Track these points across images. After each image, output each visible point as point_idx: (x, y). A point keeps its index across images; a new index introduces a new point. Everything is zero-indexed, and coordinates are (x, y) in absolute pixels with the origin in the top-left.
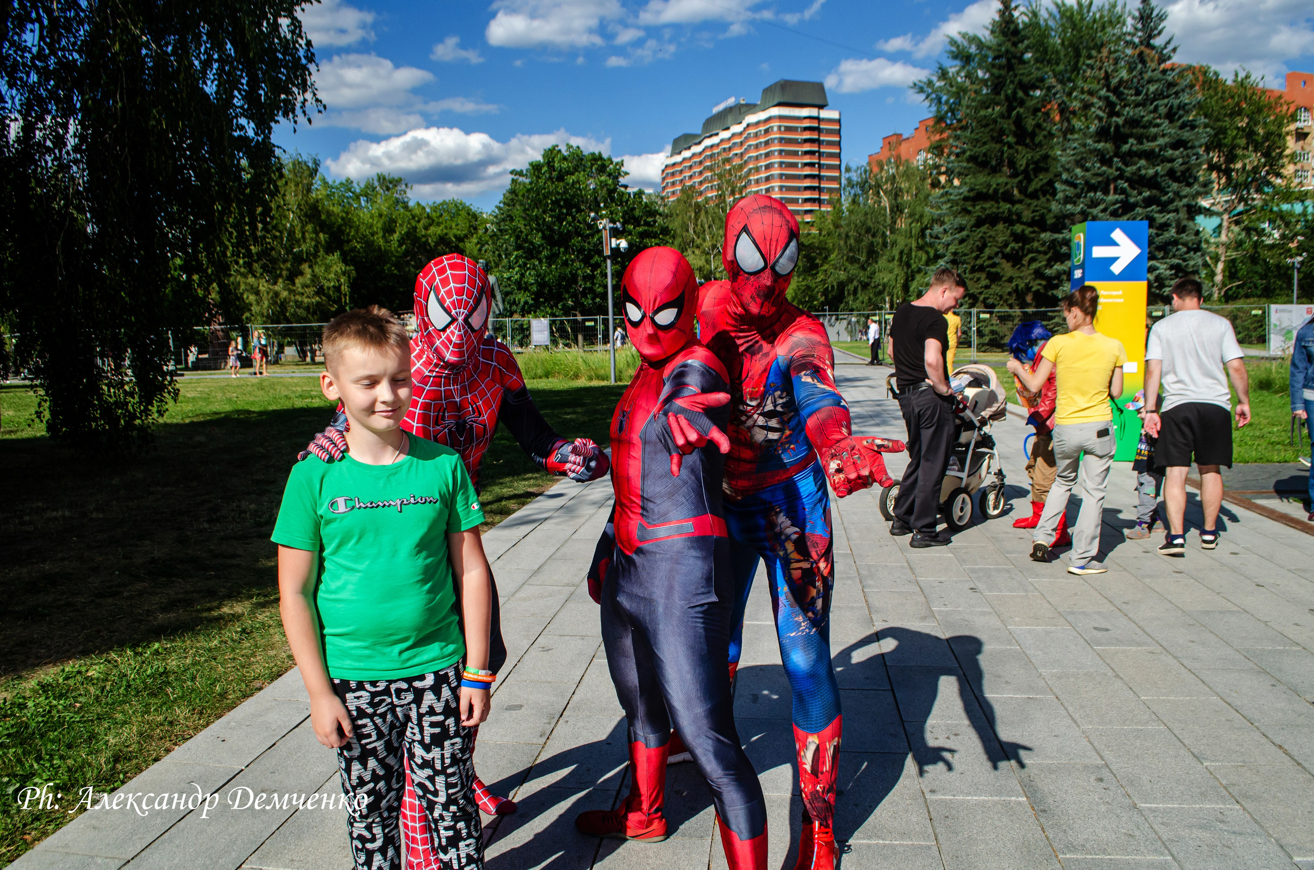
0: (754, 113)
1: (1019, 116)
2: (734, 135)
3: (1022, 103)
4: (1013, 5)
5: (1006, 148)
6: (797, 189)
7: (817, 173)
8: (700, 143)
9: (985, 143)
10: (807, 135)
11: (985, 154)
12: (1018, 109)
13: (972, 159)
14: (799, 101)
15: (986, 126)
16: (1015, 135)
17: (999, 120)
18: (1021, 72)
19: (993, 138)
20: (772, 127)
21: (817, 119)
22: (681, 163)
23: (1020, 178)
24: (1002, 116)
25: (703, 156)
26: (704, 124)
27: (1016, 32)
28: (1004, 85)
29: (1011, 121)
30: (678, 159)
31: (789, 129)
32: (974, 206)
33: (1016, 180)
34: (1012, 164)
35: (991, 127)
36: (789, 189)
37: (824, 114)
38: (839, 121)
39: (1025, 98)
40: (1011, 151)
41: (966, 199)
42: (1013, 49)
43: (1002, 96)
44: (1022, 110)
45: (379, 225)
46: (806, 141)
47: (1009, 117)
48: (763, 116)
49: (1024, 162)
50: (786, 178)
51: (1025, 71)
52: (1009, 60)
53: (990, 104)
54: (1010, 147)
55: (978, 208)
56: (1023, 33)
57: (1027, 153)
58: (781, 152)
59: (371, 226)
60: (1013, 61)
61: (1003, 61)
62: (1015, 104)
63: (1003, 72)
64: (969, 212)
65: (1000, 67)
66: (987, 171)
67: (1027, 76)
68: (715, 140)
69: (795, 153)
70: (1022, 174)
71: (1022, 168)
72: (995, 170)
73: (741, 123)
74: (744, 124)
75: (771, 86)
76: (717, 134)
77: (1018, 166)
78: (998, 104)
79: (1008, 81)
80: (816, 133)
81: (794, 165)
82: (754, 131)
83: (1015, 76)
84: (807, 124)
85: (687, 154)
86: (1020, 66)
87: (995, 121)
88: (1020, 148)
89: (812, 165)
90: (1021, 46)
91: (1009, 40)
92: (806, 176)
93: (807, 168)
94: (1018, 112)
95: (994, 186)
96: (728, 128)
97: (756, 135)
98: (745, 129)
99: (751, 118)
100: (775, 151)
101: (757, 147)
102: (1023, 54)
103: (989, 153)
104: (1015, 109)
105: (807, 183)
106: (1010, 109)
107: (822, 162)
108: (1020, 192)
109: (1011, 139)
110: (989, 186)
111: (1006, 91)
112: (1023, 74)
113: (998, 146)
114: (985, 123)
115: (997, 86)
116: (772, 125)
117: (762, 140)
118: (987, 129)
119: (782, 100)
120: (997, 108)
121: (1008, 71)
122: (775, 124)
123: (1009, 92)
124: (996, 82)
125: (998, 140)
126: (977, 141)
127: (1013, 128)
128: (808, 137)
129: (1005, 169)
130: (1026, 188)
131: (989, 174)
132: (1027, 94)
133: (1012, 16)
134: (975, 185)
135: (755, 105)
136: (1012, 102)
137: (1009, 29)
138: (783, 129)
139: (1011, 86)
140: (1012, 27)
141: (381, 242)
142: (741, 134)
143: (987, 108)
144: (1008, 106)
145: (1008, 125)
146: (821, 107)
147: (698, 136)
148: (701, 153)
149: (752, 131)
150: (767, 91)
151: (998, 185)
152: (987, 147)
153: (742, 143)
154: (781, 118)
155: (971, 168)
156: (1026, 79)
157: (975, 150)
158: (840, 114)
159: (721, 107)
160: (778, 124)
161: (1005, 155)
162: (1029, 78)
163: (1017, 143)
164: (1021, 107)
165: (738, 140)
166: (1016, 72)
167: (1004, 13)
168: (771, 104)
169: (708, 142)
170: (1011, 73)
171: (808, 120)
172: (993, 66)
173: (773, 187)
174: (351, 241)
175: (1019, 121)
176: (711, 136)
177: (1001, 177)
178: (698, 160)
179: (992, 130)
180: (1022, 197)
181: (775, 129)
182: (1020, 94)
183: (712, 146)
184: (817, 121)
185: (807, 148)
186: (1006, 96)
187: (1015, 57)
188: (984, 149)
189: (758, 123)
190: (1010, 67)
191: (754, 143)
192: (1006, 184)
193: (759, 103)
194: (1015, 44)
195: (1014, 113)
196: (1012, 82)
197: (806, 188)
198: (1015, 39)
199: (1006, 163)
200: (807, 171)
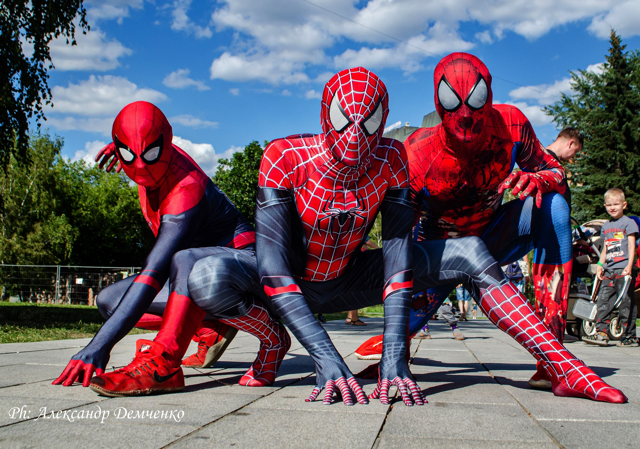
1: (628, 128)
3: (630, 119)
4: (621, 45)
5: (618, 153)
9: (601, 149)
11: (602, 158)
12: (627, 123)
13: (591, 162)
15: (602, 136)
16: (625, 143)
17: (612, 131)
18: (628, 95)
19: (608, 146)
23: (630, 176)
24: (614, 128)
27: (624, 65)
28: (616, 105)
29: (622, 133)
32: (594, 198)
33: (626, 178)
34: (623, 166)
35: (606, 137)
39: (632, 115)
40: (622, 155)
41: (587, 192)
42: (622, 78)
43: (615, 114)
44: (630, 124)
45: (104, 198)
47: (620, 129)
49: (633, 164)
51: (632, 95)
52: (619, 86)
53: (605, 119)
54: (621, 152)
55: (596, 199)
56: (630, 66)
57: (635, 157)
59: (97, 198)
60: (622, 87)
61: (615, 87)
62: (625, 120)
63: (615, 95)
64: (589, 203)
65: (612, 92)
66: (602, 171)
67: (633, 99)
70: (631, 173)
71: (631, 169)
72: (610, 171)
77: (628, 168)
78: (611, 119)
79: (619, 102)
83: (624, 99)
86: (628, 91)
87: (609, 133)
88: (629, 154)
90: (628, 76)
91: (619, 72)
94: (627, 126)
95: (610, 182)
102: (629, 82)
103: (605, 157)
104: (624, 124)
106: (621, 123)
108: (630, 188)
109: (622, 146)
110: (606, 182)
111: (617, 109)
112: (630, 97)
113: (612, 152)
114: (601, 134)
115: (611, 107)
118: (603, 139)
120: (610, 123)
121: (618, 96)
123: (620, 110)
124: (609, 103)
125: (613, 146)
126: (596, 147)
127: (624, 138)
129: (618, 170)
130: (635, 184)
131: (605, 174)
132: (634, 113)
133: (621, 53)
134: (595, 181)
136: (622, 117)
137: (618, 63)
139: (621, 106)
140: (621, 61)
141: (105, 212)
143: (603, 122)
144: (618, 121)
145: (620, 136)
151: (612, 181)
152: (603, 152)
155: (591, 168)
156: (632, 101)
157: (594, 154)
161: (618, 158)
162: (635, 100)
163: (627, 150)
164: (629, 122)
166: (625, 95)
167: (614, 51)
170: (621, 96)
172: (607, 90)
174: (78, 208)
175: (628, 132)
177: (614, 176)
179: (607, 139)
180: (632, 192)
182: (629, 112)
186: (618, 113)
187: (623, 84)
188: (601, 154)
190: (620, 91)
192: (619, 181)
194: (623, 75)
195: (624, 126)
196: (622, 102)
198: (623, 71)
199: (618, 166)
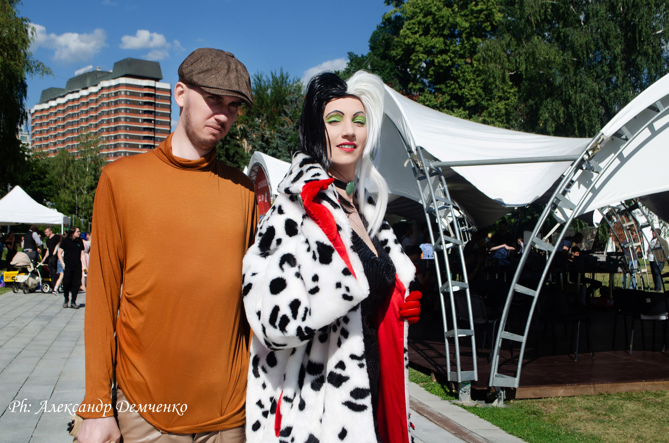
0: (107, 80)
2: (91, 94)
6: (138, 138)
7: (153, 127)
8: (64, 96)
10: (146, 100)
14: (141, 74)
20: (120, 92)
21: (154, 88)
22: (48, 109)
25: (66, 107)
26: (68, 82)
30: (46, 106)
31: (133, 94)
36: (132, 137)
37: (159, 85)
38: (170, 91)
46: (145, 103)
48: (113, 82)
50: (130, 130)
58: (126, 110)
68: (76, 96)
69: (137, 112)
73: (96, 85)
74: (99, 87)
75: (120, 61)
76: (78, 92)
80: (153, 98)
81: (136, 120)
82: (107, 93)
84: (146, 91)
85: (53, 103)
89: (149, 121)
92: (145, 129)
93: (145, 123)
96: (86, 88)
97: (108, 96)
98: (100, 91)
99: (105, 84)
100: (122, 109)
101: (108, 105)
105: (146, 134)
107: (156, 119)
116: (120, 90)
117: (113, 100)
119: (128, 73)
122: (123, 90)
128: (147, 101)
135: (109, 73)
138: (128, 93)
142: (96, 93)
146: (157, 80)
147: (62, 90)
148: (64, 104)
149: (105, 92)
150: (117, 65)
153: (97, 101)
154: (127, 85)
158: (171, 85)
159: (81, 71)
160: (125, 90)
165: (94, 98)
168: (120, 75)
169: (70, 97)
171: (147, 89)
173: (120, 135)
176: (73, 92)
178: (62, 109)
181: (123, 93)
183: (74, 100)
184: (154, 90)
185: (146, 108)
189: (109, 88)
191: (107, 101)
193: (111, 71)
197: (145, 138)
200: (146, 125)
